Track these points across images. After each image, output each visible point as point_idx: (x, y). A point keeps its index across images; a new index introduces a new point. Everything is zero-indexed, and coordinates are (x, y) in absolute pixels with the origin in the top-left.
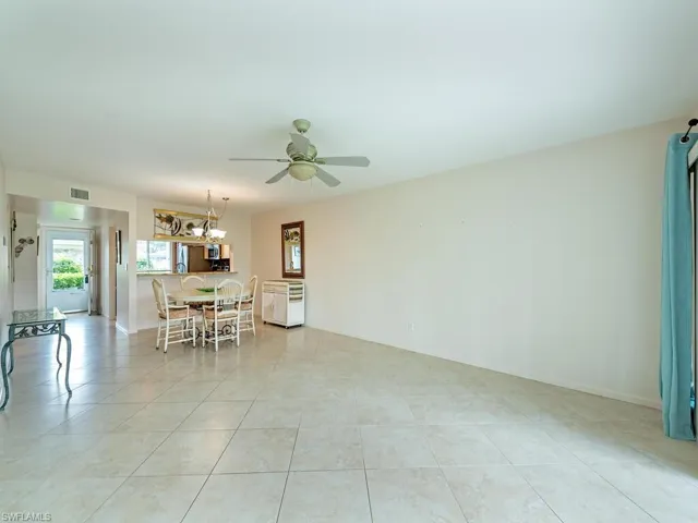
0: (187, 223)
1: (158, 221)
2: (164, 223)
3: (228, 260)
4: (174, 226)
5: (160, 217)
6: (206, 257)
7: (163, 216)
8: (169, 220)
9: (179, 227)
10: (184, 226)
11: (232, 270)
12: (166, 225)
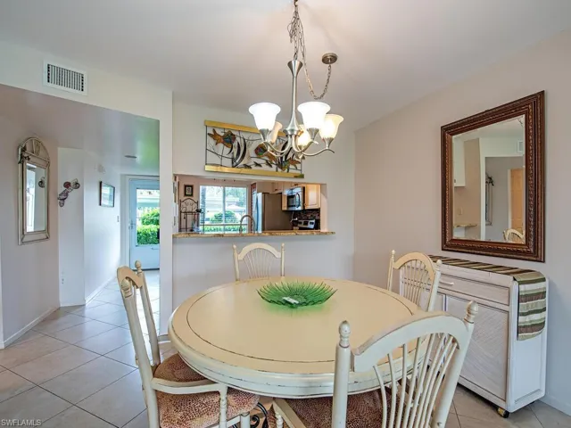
0: (254, 145)
1: (211, 141)
2: (221, 145)
3: (317, 211)
4: (235, 150)
5: (214, 136)
6: (285, 208)
7: (218, 132)
8: (228, 139)
9: (242, 152)
10: (251, 150)
11: (324, 228)
12: (222, 149)
